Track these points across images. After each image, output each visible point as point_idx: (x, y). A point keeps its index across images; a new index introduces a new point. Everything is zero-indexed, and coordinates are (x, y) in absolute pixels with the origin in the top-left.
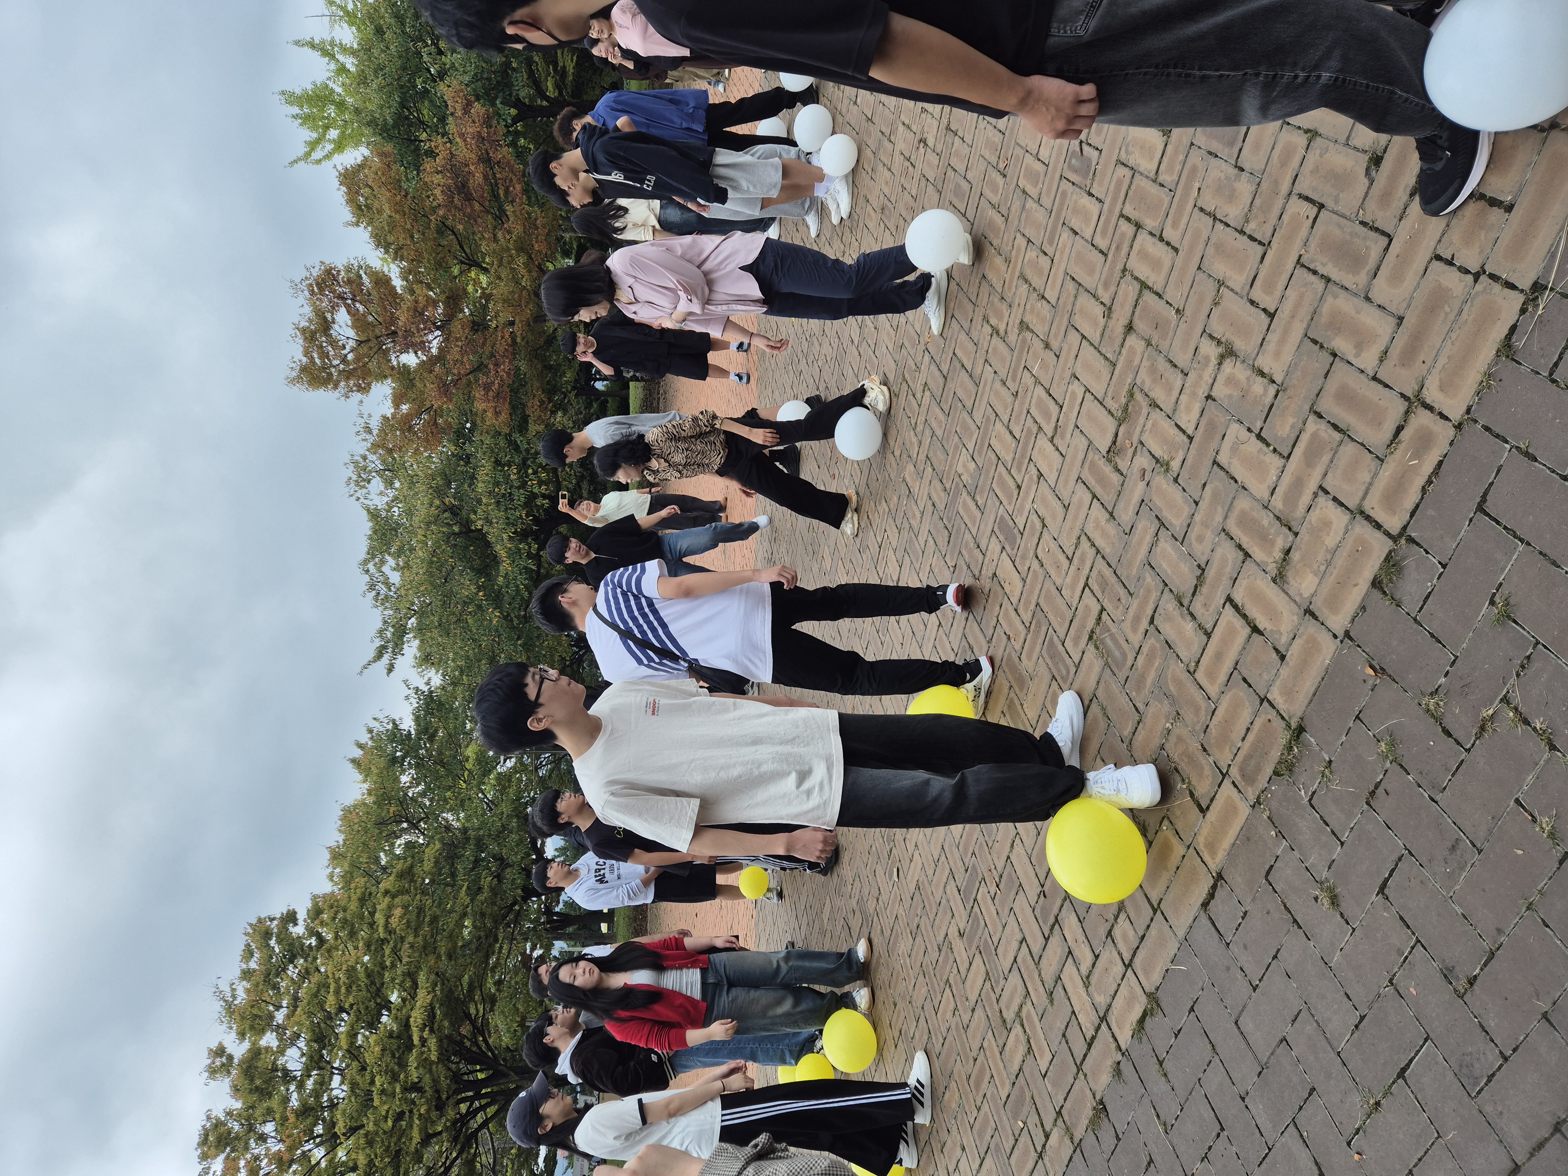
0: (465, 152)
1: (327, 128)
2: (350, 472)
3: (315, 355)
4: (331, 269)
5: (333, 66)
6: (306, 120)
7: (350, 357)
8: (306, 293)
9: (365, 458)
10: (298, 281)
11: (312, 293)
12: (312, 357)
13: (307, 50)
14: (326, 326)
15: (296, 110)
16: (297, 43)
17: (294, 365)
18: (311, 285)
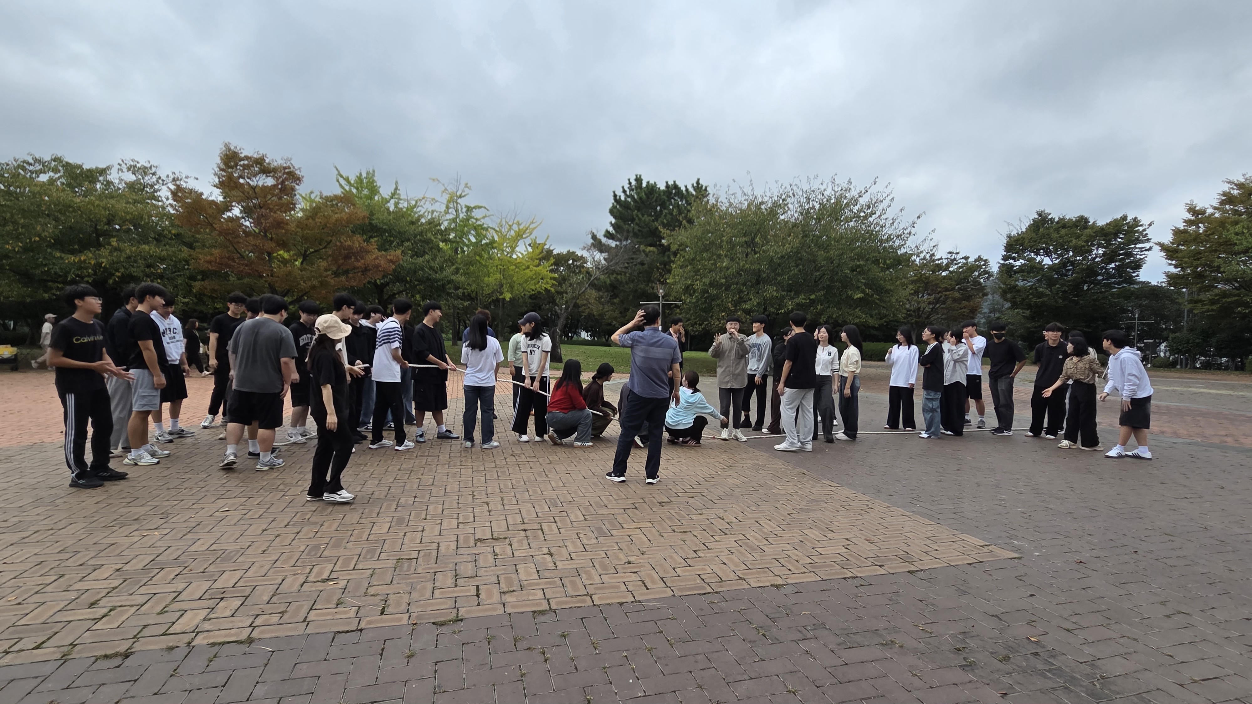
0: (370, 258)
1: (357, 189)
2: (143, 163)
3: (246, 162)
4: (300, 181)
5: (388, 197)
6: (360, 179)
7: (241, 181)
9: (154, 174)
12: (243, 160)
13: (394, 186)
14: (266, 171)
15: (364, 175)
16: (397, 183)
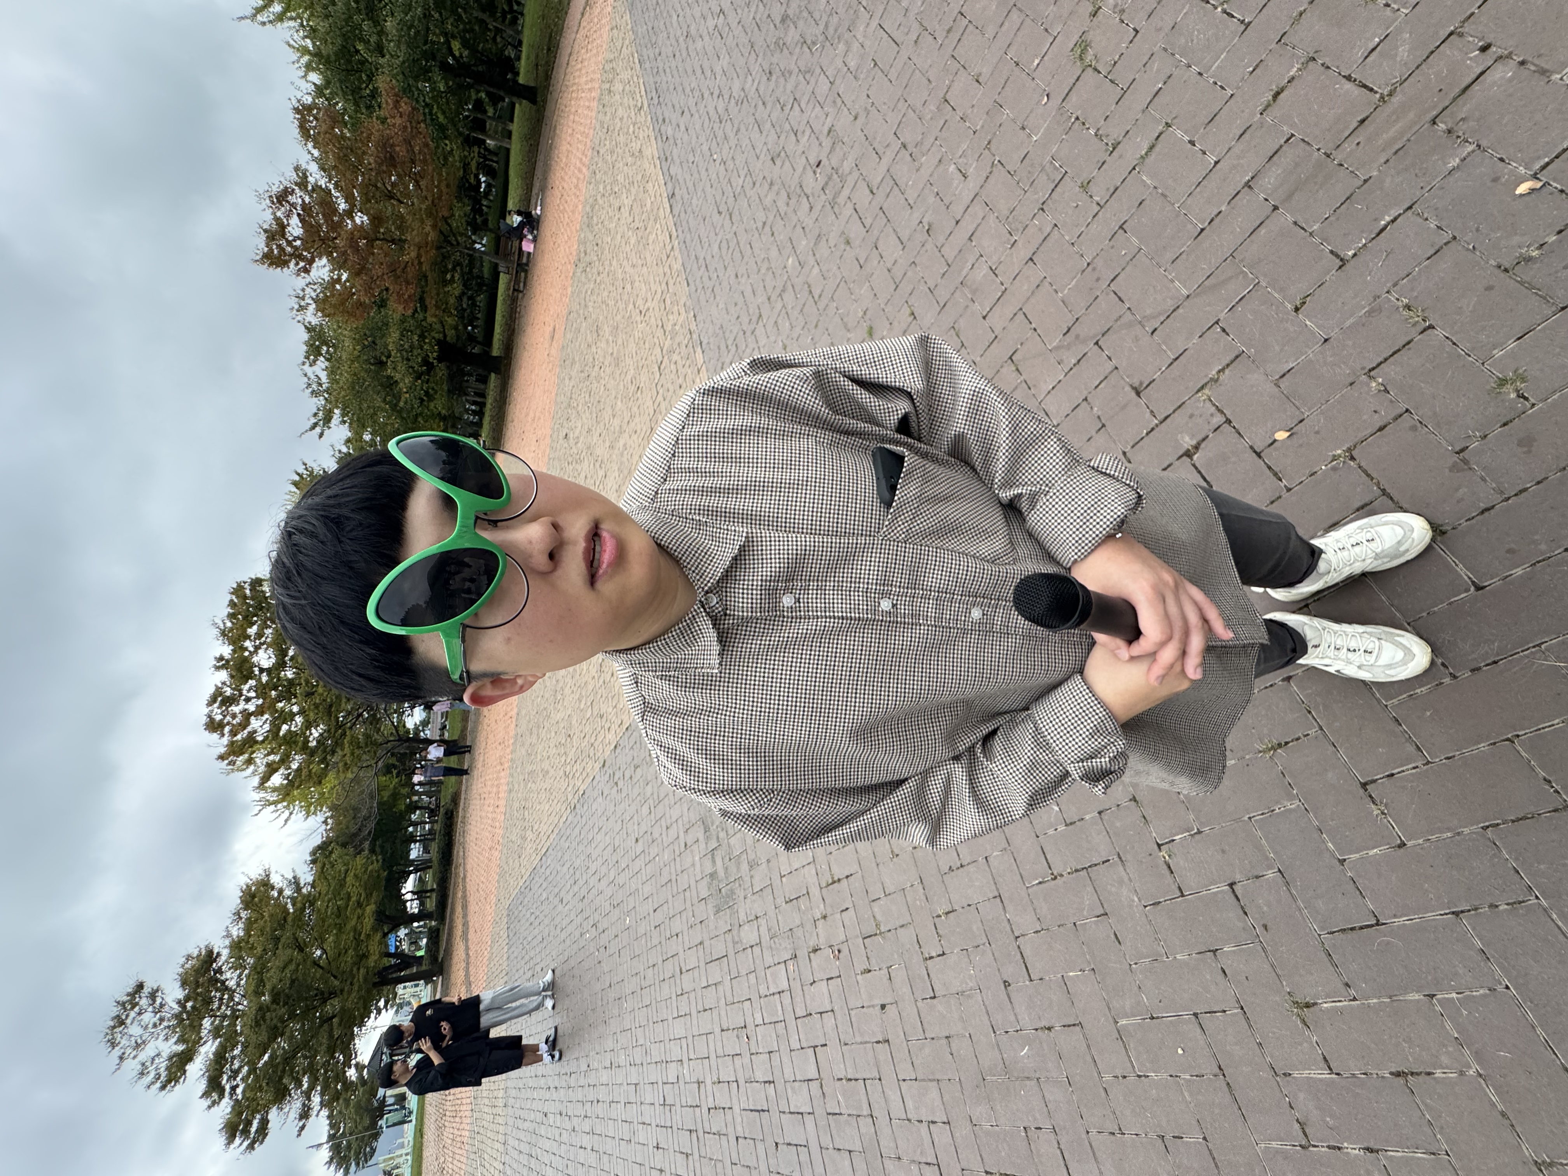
8: (268, 201)
10: (261, 192)
11: (273, 202)
17: (258, 252)
18: (271, 197)
